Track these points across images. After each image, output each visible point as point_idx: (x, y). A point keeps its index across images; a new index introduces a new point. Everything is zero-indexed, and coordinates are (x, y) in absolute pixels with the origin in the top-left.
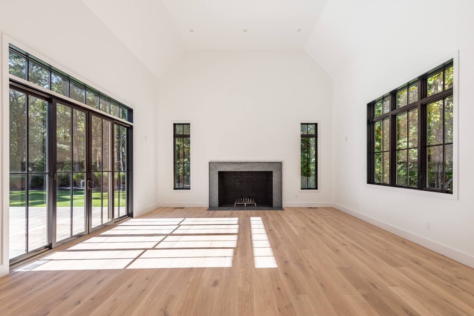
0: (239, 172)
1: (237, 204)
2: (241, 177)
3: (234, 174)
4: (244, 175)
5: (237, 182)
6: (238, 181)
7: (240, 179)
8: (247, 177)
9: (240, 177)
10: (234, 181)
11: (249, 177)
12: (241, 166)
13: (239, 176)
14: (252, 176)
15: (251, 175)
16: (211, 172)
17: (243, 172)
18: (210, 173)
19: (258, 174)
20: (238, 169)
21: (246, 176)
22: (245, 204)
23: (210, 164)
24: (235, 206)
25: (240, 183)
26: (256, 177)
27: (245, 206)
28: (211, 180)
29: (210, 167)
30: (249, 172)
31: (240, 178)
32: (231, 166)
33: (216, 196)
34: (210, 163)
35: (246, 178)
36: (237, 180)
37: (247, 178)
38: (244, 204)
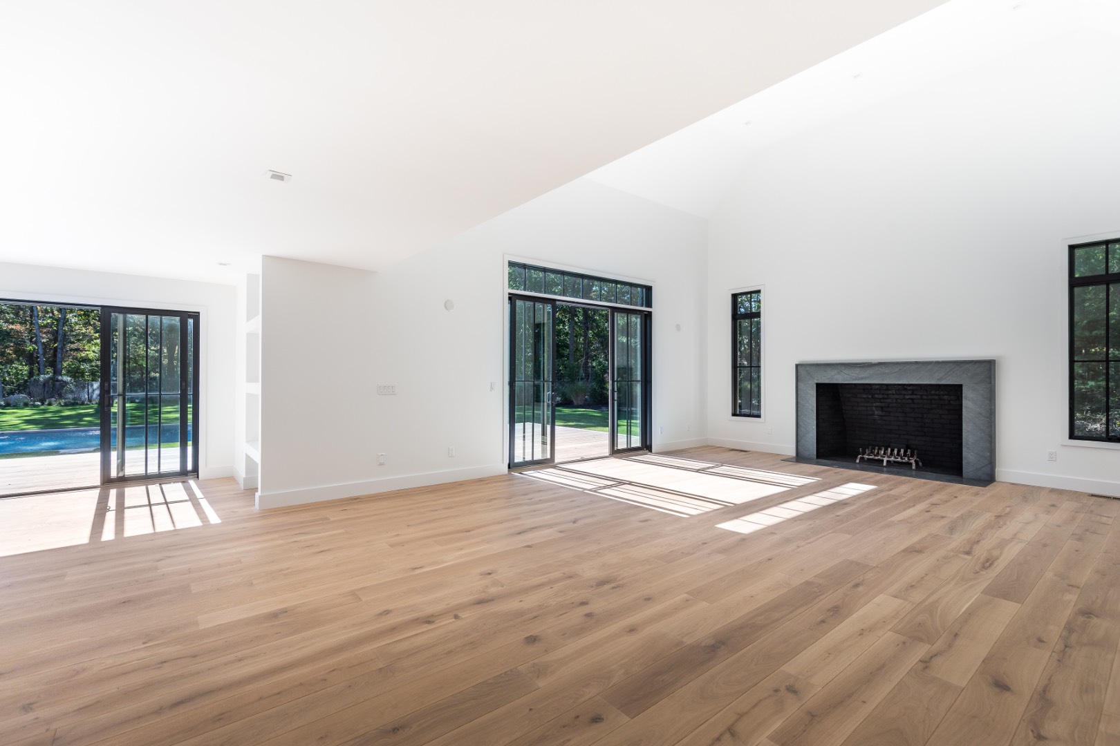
0: (878, 387)
1: (862, 459)
2: (883, 398)
3: (864, 389)
4: (890, 392)
5: (874, 408)
6: (876, 407)
7: (880, 402)
8: (902, 397)
9: (880, 396)
10: (867, 407)
11: (904, 399)
12: (870, 371)
13: (877, 396)
14: (914, 397)
15: (912, 394)
16: (800, 384)
17: (887, 385)
18: (799, 387)
19: (933, 392)
20: (862, 378)
21: (896, 396)
22: (885, 460)
23: (799, 368)
24: (858, 461)
25: (882, 411)
26: (924, 397)
27: (885, 464)
28: (799, 401)
29: (799, 374)
30: (905, 387)
31: (880, 399)
32: (846, 371)
33: (811, 435)
34: (797, 366)
35: (896, 399)
36: (874, 404)
37: (899, 401)
38: (883, 461)
